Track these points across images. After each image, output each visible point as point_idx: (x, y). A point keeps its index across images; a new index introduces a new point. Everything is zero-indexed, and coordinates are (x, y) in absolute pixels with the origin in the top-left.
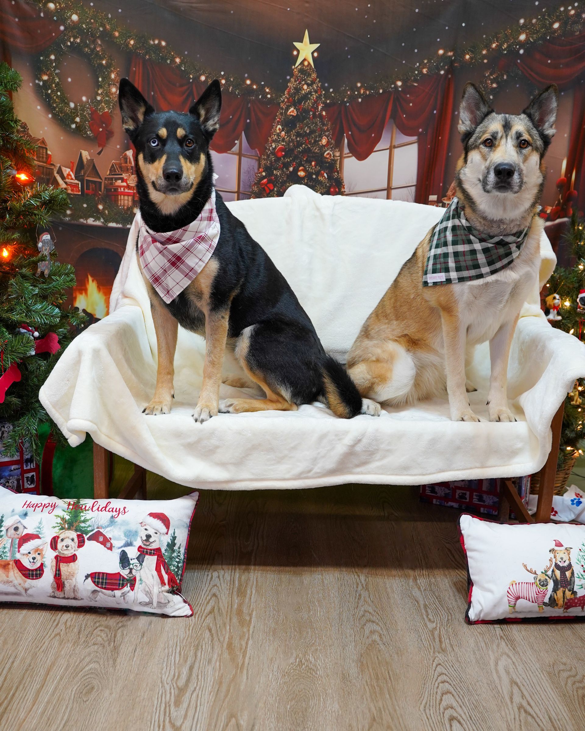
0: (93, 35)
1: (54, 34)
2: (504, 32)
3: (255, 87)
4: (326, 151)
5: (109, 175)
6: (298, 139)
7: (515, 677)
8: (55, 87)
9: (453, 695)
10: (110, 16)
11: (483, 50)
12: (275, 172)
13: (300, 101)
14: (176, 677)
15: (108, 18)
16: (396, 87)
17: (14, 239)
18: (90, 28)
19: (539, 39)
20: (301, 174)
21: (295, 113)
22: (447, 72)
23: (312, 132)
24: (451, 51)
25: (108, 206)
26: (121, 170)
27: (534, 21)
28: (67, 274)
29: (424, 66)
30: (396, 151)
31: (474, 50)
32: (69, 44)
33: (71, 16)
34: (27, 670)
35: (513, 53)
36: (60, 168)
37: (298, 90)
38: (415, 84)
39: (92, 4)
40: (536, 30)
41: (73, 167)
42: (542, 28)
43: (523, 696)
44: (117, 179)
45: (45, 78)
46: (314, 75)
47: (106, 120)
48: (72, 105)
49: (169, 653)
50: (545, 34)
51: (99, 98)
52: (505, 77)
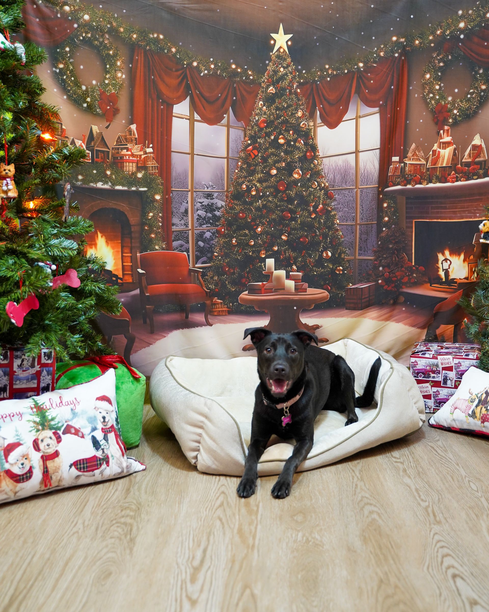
0: (102, 31)
1: (69, 31)
2: (446, 21)
3: (239, 70)
4: (301, 122)
5: (116, 145)
6: (278, 112)
8: (70, 73)
9: (453, 557)
10: (116, 15)
11: (429, 36)
12: (258, 140)
13: (278, 81)
14: (191, 559)
15: (115, 17)
16: (359, 68)
17: (35, 183)
18: (99, 25)
19: (476, 26)
20: (281, 141)
21: (274, 91)
22: (400, 55)
23: (289, 106)
24: (402, 38)
25: (115, 171)
26: (127, 141)
27: (470, 12)
29: (381, 50)
30: (361, 120)
31: (422, 36)
32: (81, 38)
33: (83, 16)
35: (455, 38)
36: (73, 140)
37: (276, 72)
38: (375, 65)
39: (101, 6)
40: (473, 19)
41: (84, 139)
42: (478, 17)
44: (122, 149)
45: (61, 66)
46: (289, 60)
47: (113, 99)
48: (84, 88)
49: (182, 540)
50: (480, 22)
51: (107, 82)
52: (450, 57)
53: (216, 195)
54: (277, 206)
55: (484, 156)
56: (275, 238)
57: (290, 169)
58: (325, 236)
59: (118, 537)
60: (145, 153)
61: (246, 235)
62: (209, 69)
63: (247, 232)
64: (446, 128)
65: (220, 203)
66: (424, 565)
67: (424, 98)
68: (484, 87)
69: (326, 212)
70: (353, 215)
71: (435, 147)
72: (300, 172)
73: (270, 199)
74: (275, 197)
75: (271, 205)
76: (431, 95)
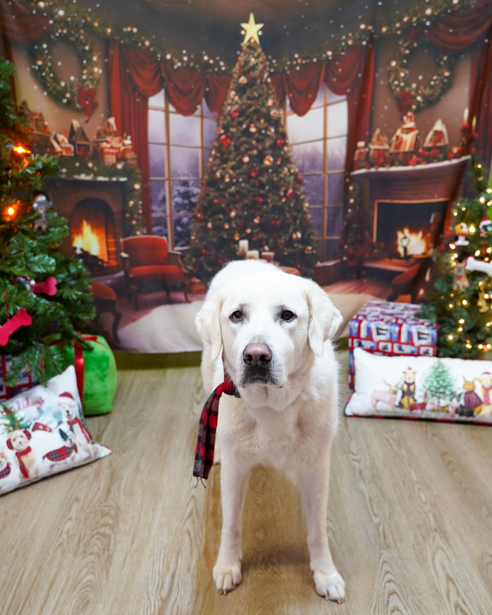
0: (77, 26)
1: (44, 28)
2: (413, 8)
3: (211, 62)
4: (272, 111)
5: (96, 138)
6: (249, 102)
7: (450, 573)
8: (48, 70)
9: (398, 596)
10: (90, 10)
11: (396, 23)
12: (231, 129)
13: (249, 71)
14: (160, 587)
15: (89, 12)
16: (327, 56)
18: (74, 21)
19: (442, 13)
20: (253, 130)
21: (245, 82)
22: (368, 43)
23: (260, 96)
24: (370, 26)
25: (97, 163)
26: (106, 134)
28: (62, 226)
29: (349, 38)
30: (330, 108)
31: (390, 24)
32: (58, 34)
33: (58, 11)
34: (33, 584)
35: (421, 25)
36: (56, 135)
37: (247, 62)
38: (343, 54)
40: (440, 5)
41: (66, 133)
43: (458, 594)
44: (102, 142)
45: (40, 63)
46: (259, 50)
47: (91, 94)
48: (63, 84)
49: (154, 561)
50: (447, 9)
51: (84, 77)
52: (415, 45)
53: (191, 183)
54: (249, 192)
55: (444, 141)
56: (248, 221)
57: (261, 156)
58: (295, 219)
59: (97, 554)
60: (124, 145)
61: (220, 219)
62: (182, 61)
63: (221, 216)
64: (410, 114)
65: (196, 190)
66: (371, 607)
67: (389, 85)
68: (447, 74)
69: (295, 196)
70: (321, 198)
71: (399, 132)
72: (271, 159)
73: (243, 185)
74: (248, 182)
75: (245, 191)
76: (396, 83)
